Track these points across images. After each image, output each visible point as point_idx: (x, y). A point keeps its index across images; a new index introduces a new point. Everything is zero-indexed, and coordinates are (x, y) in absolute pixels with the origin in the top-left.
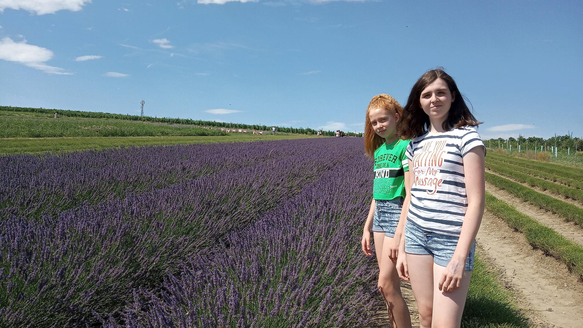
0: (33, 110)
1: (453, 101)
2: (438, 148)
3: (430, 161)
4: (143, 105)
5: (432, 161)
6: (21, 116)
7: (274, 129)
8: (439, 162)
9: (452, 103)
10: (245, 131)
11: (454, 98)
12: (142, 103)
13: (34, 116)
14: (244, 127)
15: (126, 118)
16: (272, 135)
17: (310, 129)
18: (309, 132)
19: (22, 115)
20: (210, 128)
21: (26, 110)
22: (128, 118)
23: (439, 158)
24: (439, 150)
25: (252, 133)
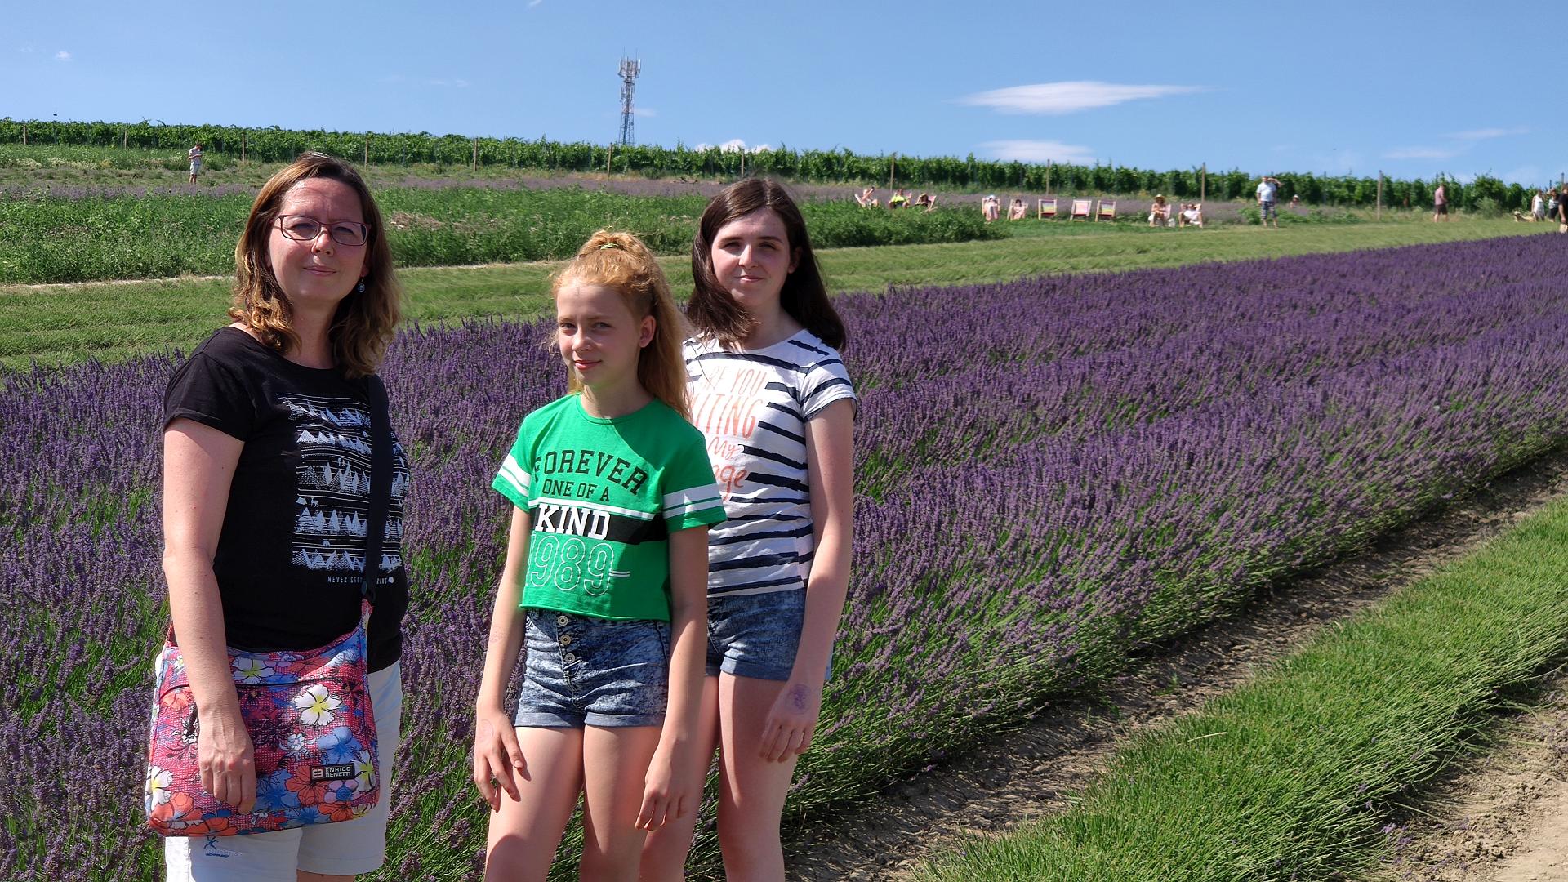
0: (106, 135)
1: (791, 272)
2: (743, 389)
3: (720, 419)
4: (629, 83)
5: (728, 420)
6: (49, 165)
7: (1264, 191)
8: (744, 426)
9: (788, 275)
10: (1108, 210)
11: (797, 263)
12: (624, 74)
13: (105, 163)
14: (1121, 183)
15: (534, 158)
16: (1257, 222)
17: (1492, 183)
18: (1487, 202)
19: (54, 160)
20: (925, 199)
21: (76, 135)
22: (544, 154)
23: (747, 416)
24: (746, 394)
25: (1145, 218)
